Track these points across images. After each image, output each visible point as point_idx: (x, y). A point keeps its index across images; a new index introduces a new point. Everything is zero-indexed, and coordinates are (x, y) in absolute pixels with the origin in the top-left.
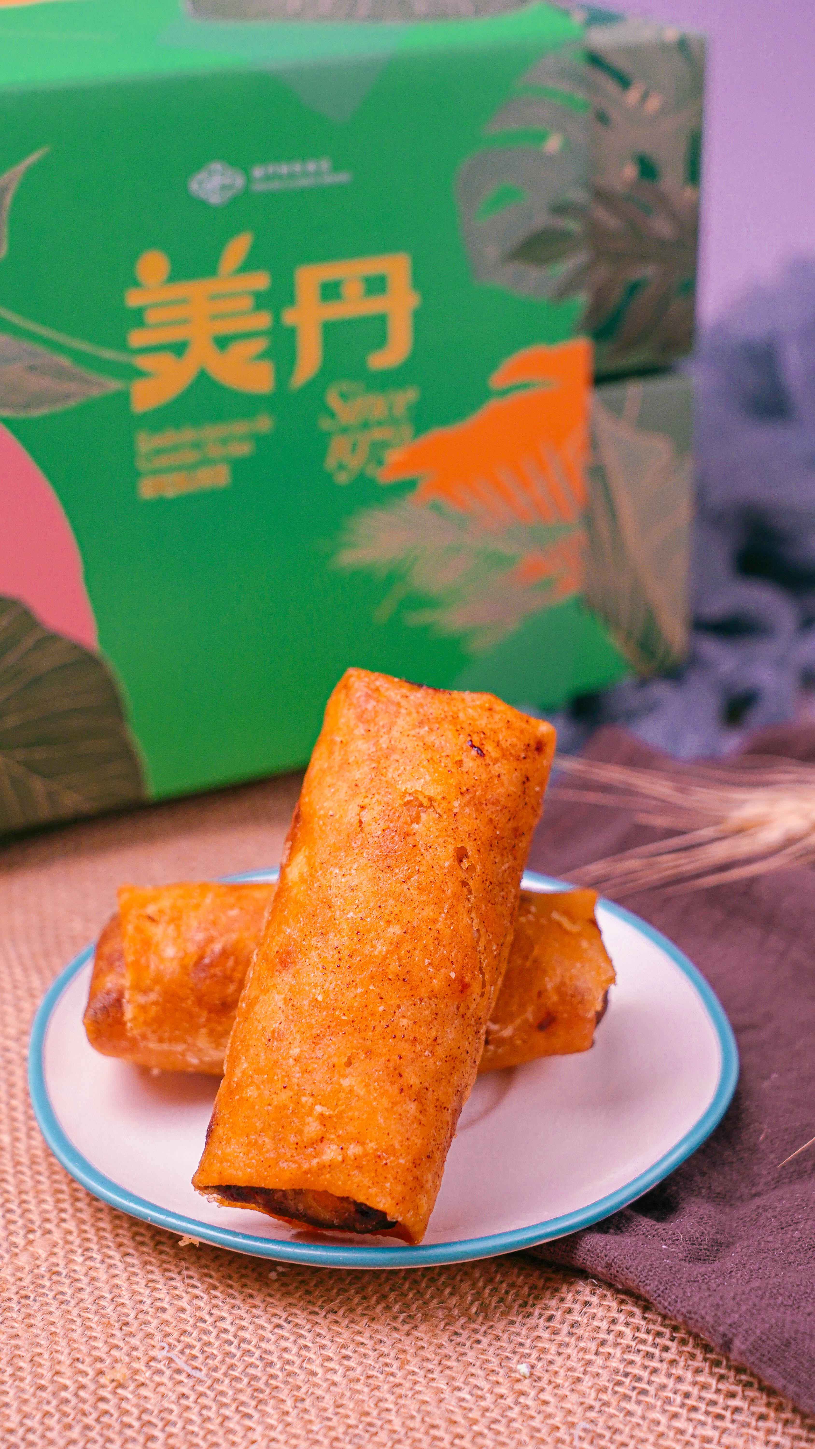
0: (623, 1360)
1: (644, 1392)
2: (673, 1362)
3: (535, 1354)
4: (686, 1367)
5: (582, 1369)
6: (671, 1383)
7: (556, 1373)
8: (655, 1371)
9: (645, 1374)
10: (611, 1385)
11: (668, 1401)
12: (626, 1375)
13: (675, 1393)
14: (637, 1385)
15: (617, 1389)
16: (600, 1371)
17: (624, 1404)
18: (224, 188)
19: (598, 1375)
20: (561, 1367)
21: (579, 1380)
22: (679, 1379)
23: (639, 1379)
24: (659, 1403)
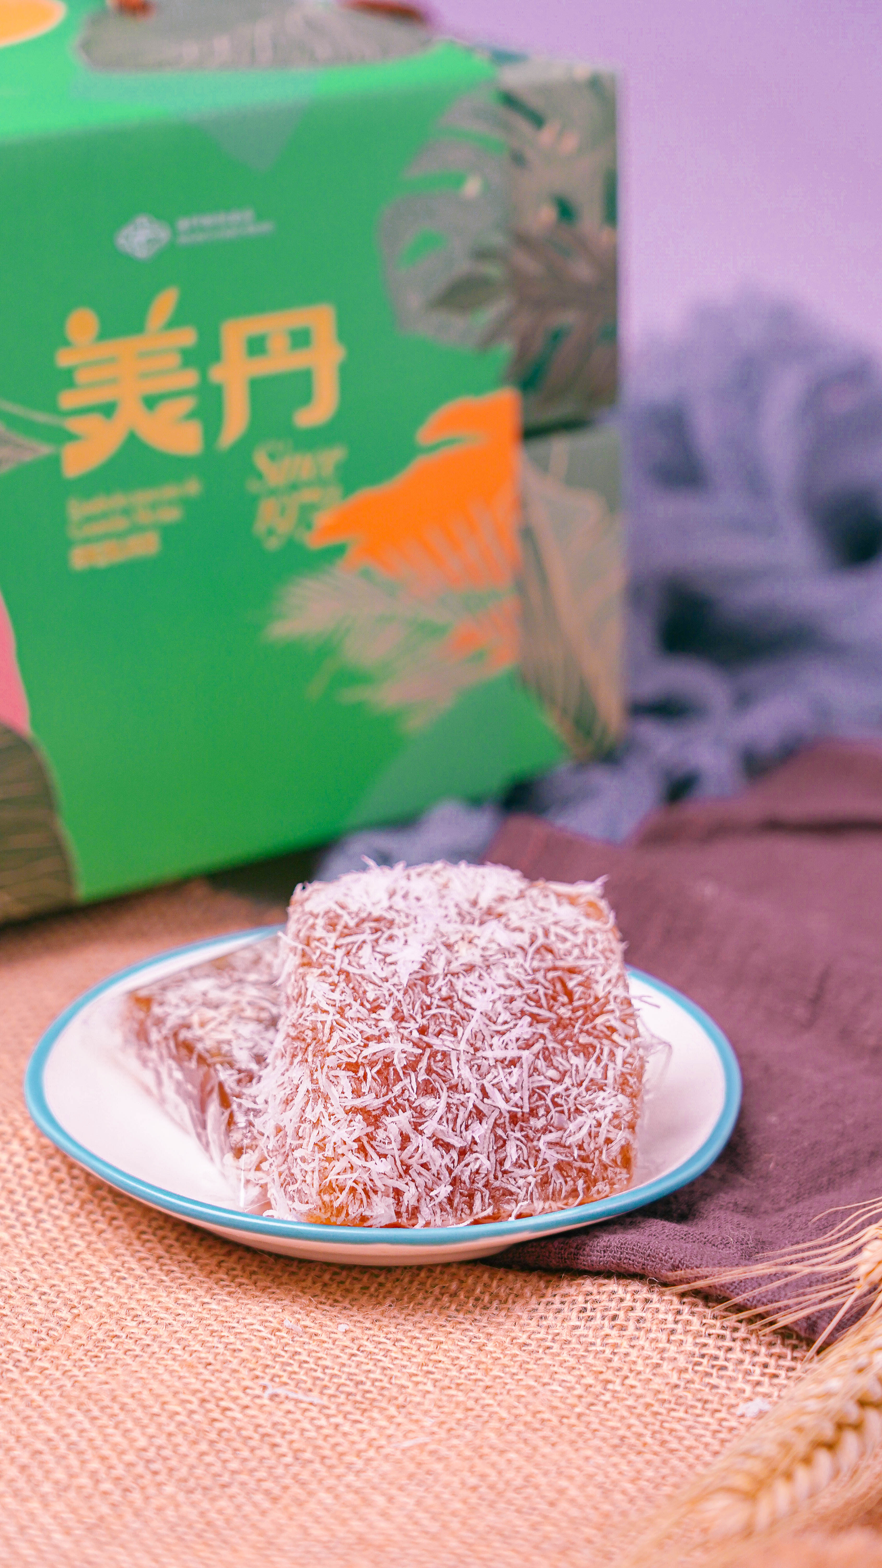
0: (696, 1344)
1: (723, 1368)
2: (745, 1340)
3: (608, 1351)
4: (760, 1343)
5: (659, 1356)
6: (747, 1358)
7: (634, 1363)
8: (730, 1349)
9: (721, 1354)
10: (690, 1367)
11: (748, 1373)
12: (703, 1356)
13: (754, 1365)
14: (715, 1363)
15: (697, 1368)
16: (677, 1356)
17: (707, 1380)
18: (149, 241)
19: (675, 1359)
20: (638, 1357)
21: (658, 1365)
22: (755, 1353)
23: (716, 1358)
24: (740, 1376)
